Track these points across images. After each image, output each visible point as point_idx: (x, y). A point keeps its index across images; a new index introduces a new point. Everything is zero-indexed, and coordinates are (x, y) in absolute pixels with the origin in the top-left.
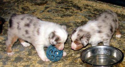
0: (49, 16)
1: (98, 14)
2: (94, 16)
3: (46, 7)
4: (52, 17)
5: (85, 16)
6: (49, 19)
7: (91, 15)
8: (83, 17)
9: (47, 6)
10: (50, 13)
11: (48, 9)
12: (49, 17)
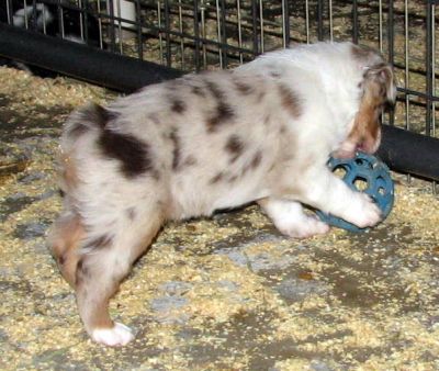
0: (19, 271)
1: (357, 256)
2: (325, 272)
3: (9, 202)
4: (34, 277)
5: (261, 273)
6: (15, 286)
7: (311, 265)
8: (253, 280)
9: (21, 190)
10: (30, 243)
11: (20, 217)
12: (15, 279)
